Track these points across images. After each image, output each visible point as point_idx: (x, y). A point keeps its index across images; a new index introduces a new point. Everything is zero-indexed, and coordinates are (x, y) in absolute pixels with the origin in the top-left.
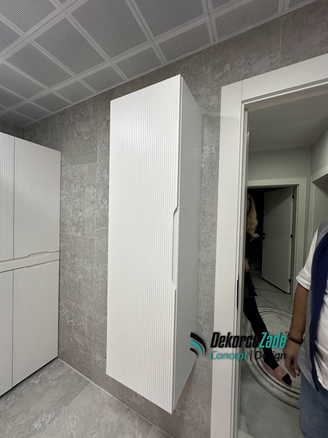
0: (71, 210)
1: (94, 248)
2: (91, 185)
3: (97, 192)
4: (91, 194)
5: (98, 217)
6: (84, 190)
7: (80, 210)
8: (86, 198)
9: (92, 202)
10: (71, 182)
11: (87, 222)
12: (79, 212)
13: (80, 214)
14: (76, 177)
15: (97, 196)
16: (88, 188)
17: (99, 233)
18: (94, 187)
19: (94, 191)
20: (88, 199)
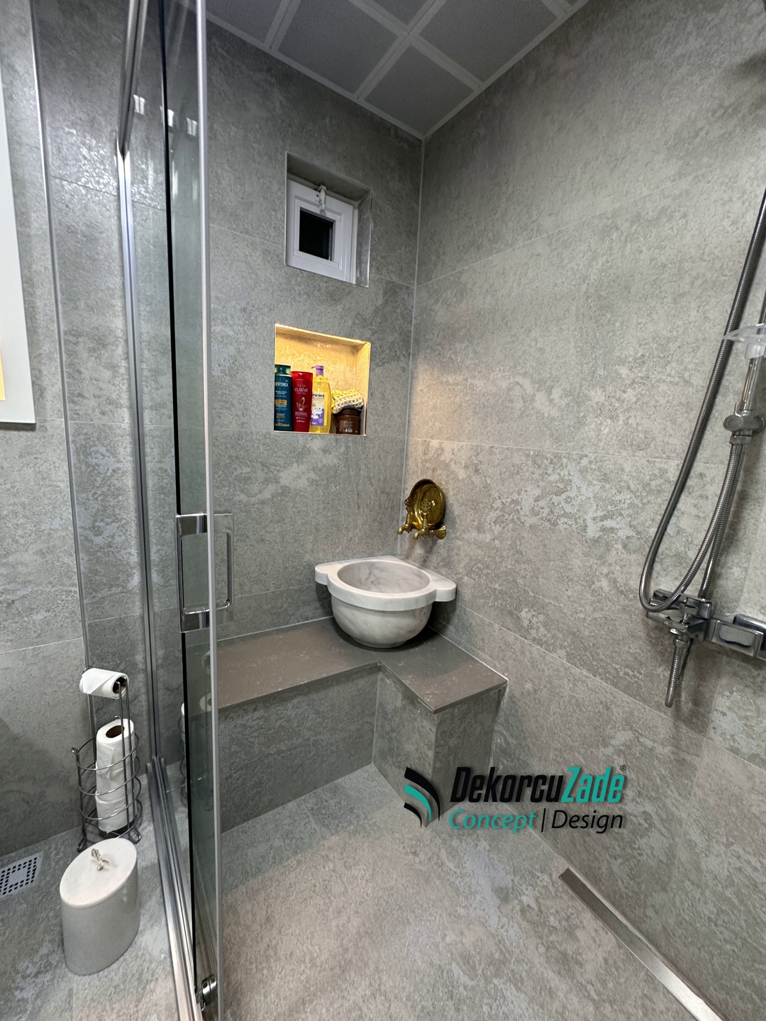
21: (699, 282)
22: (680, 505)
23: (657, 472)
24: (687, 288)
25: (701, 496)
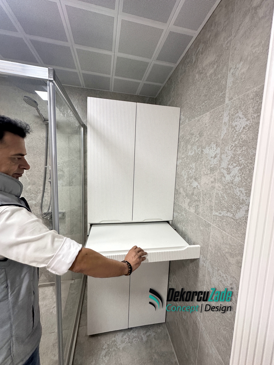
0: (186, 177)
1: (209, 237)
2: (213, 143)
3: (221, 154)
4: (211, 157)
5: (219, 193)
6: (202, 151)
7: (196, 179)
8: (203, 162)
9: (212, 170)
10: (187, 142)
11: (202, 197)
12: (194, 181)
13: (195, 184)
14: (193, 134)
15: (221, 160)
16: (207, 148)
17: (218, 219)
18: (216, 145)
19: (217, 152)
20: (206, 165)
21: (38, 153)
22: (44, 195)
23: (38, 189)
24: (36, 153)
25: (48, 193)
